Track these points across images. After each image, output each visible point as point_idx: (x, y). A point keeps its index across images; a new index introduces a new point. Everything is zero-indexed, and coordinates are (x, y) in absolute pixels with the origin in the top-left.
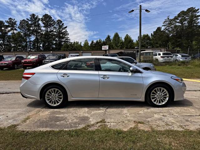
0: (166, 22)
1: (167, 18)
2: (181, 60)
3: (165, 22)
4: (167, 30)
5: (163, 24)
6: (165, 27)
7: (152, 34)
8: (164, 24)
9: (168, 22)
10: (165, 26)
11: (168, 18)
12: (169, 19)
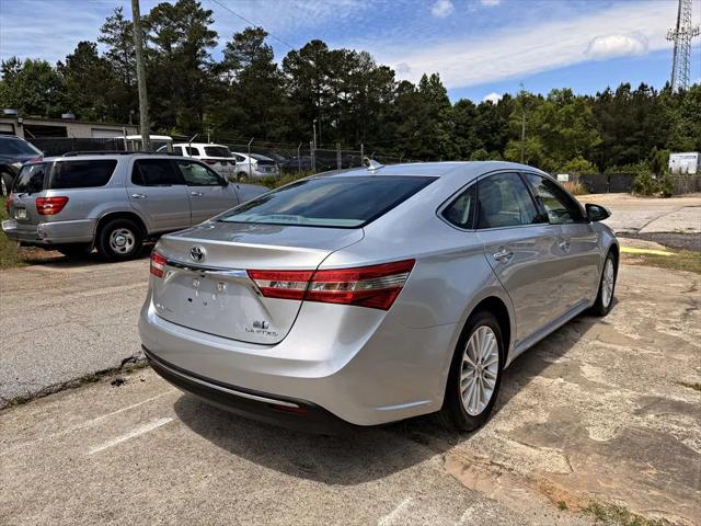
0: (111, 27)
1: (115, 16)
2: (258, 173)
3: (107, 26)
4: (117, 58)
5: (103, 35)
6: (113, 48)
7: (60, 63)
8: (107, 35)
9: (119, 32)
10: (108, 41)
11: (120, 17)
12: (124, 19)
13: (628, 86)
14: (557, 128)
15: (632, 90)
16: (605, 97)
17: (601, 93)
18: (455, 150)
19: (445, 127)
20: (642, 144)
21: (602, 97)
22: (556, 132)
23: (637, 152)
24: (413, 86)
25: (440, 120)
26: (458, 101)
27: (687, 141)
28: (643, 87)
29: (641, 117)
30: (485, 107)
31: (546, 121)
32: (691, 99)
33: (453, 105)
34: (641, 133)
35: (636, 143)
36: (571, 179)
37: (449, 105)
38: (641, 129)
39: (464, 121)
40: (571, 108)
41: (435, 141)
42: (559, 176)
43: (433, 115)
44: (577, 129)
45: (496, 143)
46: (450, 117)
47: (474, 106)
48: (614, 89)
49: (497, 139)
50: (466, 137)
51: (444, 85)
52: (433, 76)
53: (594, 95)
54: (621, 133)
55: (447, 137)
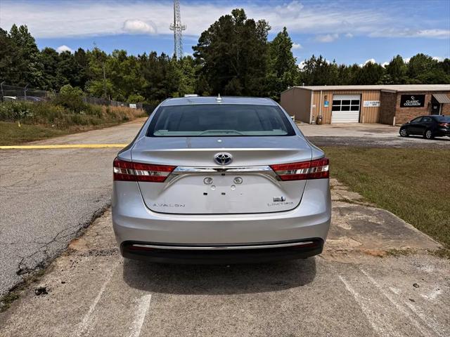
13: (155, 54)
14: (121, 74)
15: (158, 56)
16: (143, 58)
17: (141, 55)
18: (47, 84)
19: (36, 66)
20: (166, 88)
21: (142, 58)
22: (121, 77)
23: (164, 92)
24: (6, 32)
25: (32, 61)
26: (44, 48)
27: (188, 88)
28: (163, 55)
29: (164, 72)
30: (66, 55)
31: (114, 70)
32: (187, 65)
33: (41, 51)
34: (165, 82)
35: (163, 87)
36: (138, 107)
37: (37, 51)
38: (165, 79)
39: (51, 63)
40: (127, 62)
41: (30, 76)
42: (131, 105)
43: (26, 56)
44: (132, 76)
45: (77, 81)
46: (39, 60)
47: (58, 53)
48: (148, 54)
49: (78, 78)
50: (55, 75)
51: (32, 35)
52: (22, 27)
53: (137, 56)
54: (155, 80)
55: (39, 73)
